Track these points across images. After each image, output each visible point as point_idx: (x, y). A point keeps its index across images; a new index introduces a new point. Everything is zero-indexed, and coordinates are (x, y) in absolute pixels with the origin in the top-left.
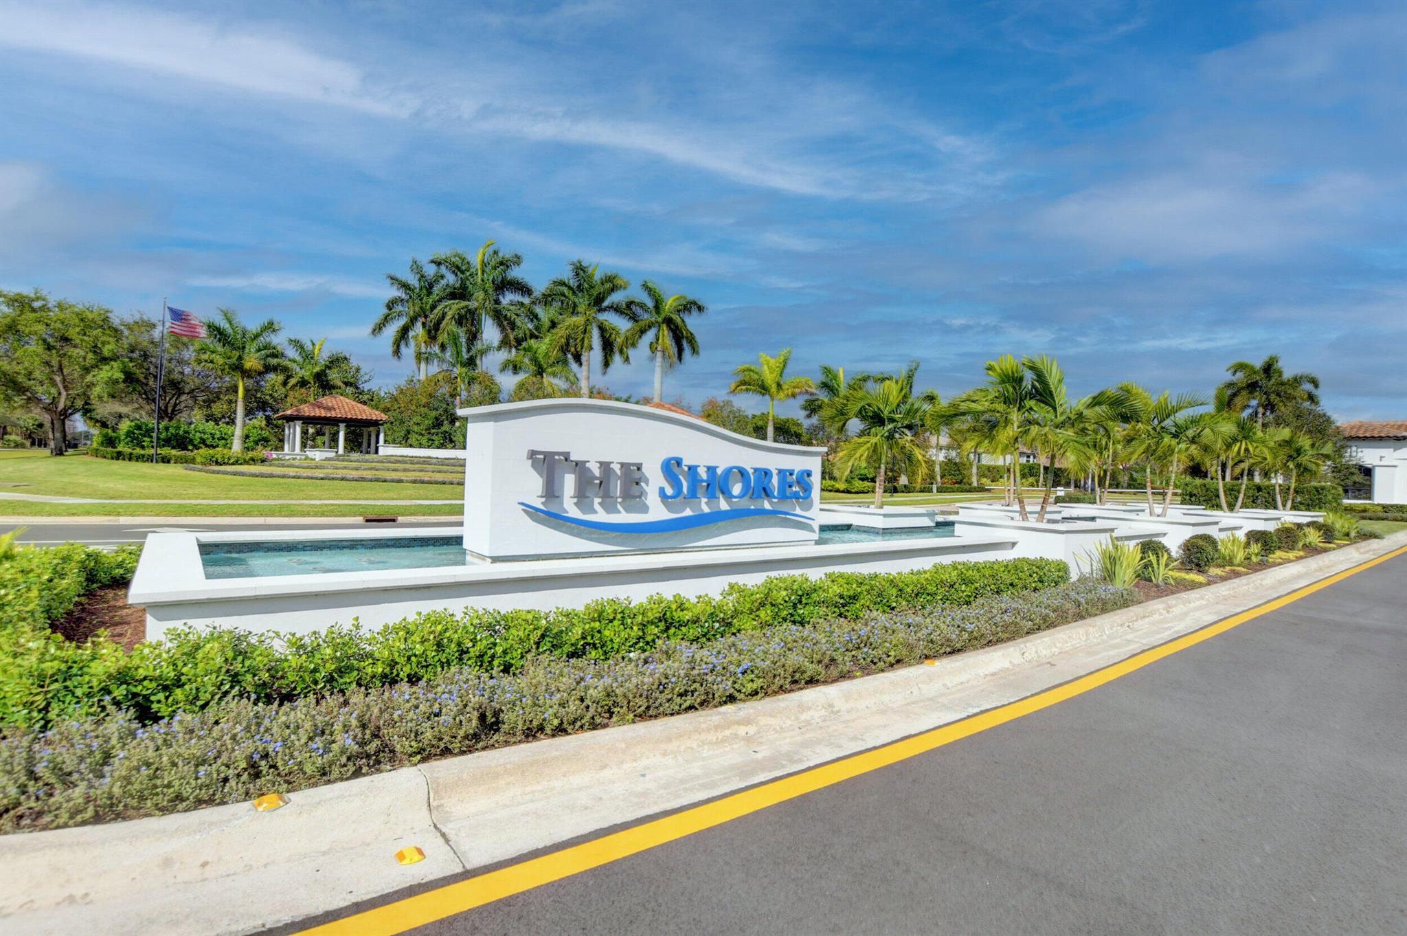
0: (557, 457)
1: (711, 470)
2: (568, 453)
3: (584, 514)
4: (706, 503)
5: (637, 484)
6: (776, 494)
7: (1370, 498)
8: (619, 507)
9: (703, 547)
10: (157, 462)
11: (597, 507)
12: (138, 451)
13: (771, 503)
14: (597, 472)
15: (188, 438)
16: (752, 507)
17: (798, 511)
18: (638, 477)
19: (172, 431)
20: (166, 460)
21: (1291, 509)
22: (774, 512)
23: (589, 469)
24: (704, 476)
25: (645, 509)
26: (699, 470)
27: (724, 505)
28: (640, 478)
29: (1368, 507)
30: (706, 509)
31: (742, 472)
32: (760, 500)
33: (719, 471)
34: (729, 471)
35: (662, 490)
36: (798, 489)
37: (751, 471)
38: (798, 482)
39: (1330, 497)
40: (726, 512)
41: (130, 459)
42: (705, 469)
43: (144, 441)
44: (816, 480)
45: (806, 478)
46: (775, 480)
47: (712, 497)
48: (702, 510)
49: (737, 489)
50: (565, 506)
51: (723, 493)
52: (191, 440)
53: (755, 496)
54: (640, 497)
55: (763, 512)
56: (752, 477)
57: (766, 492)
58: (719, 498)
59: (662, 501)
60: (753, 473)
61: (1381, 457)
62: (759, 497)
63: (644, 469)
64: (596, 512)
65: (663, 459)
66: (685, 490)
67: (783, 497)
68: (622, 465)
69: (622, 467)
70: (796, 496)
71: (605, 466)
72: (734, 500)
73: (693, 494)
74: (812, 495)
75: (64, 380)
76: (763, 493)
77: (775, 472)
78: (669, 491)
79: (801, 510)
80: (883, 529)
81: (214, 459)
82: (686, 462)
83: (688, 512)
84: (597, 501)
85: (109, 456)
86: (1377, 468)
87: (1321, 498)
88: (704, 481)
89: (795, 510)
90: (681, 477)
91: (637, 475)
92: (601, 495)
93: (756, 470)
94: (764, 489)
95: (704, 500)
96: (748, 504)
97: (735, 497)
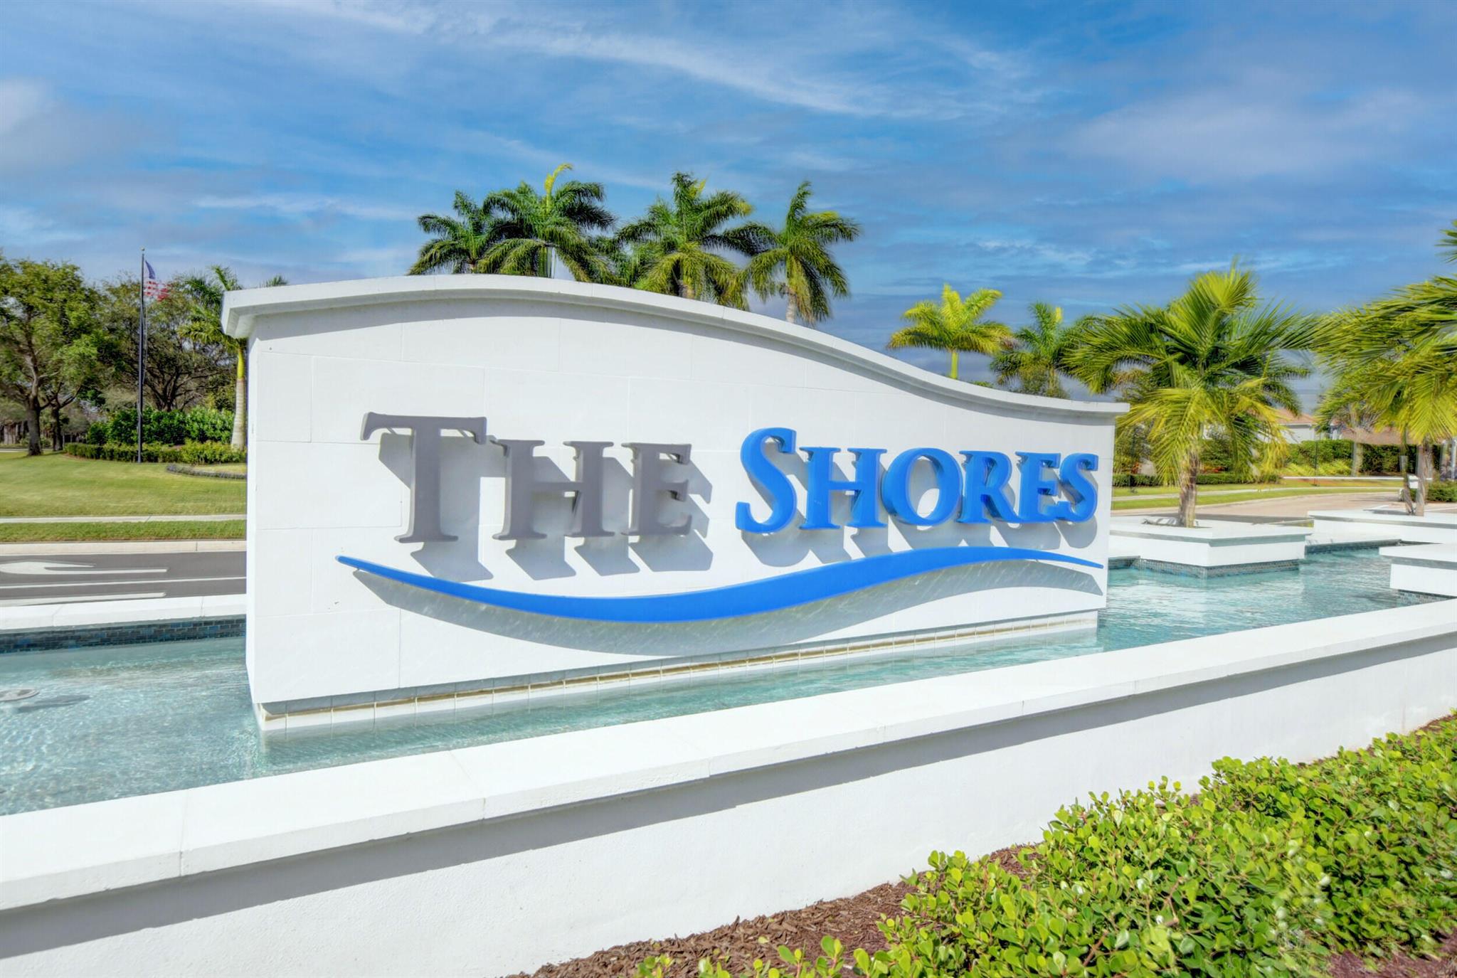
0: (445, 433)
1: (867, 458)
2: (482, 422)
3: (536, 576)
4: (854, 537)
5: (675, 495)
6: (1016, 509)
8: (632, 555)
9: (847, 640)
10: (142, 461)
11: (572, 557)
12: (125, 447)
13: (1005, 533)
14: (569, 467)
15: (184, 429)
16: (964, 544)
17: (1064, 548)
18: (680, 480)
19: (165, 421)
20: (151, 458)
22: (1013, 555)
23: (546, 461)
24: (850, 474)
25: (702, 559)
26: (837, 458)
27: (896, 541)
28: (686, 483)
30: (855, 553)
31: (938, 462)
32: (980, 526)
33: (886, 462)
34: (907, 462)
35: (743, 513)
36: (1064, 499)
37: (961, 460)
38: (1064, 483)
40: (902, 557)
41: (112, 458)
42: (853, 457)
43: (133, 435)
44: (1103, 478)
45: (1084, 474)
46: (1015, 481)
47: (866, 522)
48: (846, 555)
49: (927, 502)
50: (483, 559)
51: (892, 512)
52: (188, 432)
53: (965, 518)
54: (685, 530)
55: (991, 555)
56: (964, 473)
57: (992, 507)
58: (884, 526)
59: (744, 538)
60: (964, 465)
62: (977, 519)
63: (695, 457)
64: (569, 572)
65: (746, 435)
66: (802, 505)
67: (1032, 517)
68: (638, 449)
69: (636, 456)
70: (1061, 515)
71: (590, 453)
72: (920, 528)
73: (820, 520)
74: (1095, 514)
75: (34, 360)
76: (984, 509)
77: (1015, 460)
78: (762, 512)
79: (1071, 545)
80: (1208, 568)
81: (202, 456)
82: (804, 441)
83: (811, 562)
84: (571, 543)
85: (88, 454)
88: (848, 486)
89: (1057, 547)
90: (793, 479)
91: (677, 476)
92: (577, 529)
93: (969, 455)
94: (987, 500)
95: (850, 531)
96: (951, 536)
97: (923, 522)
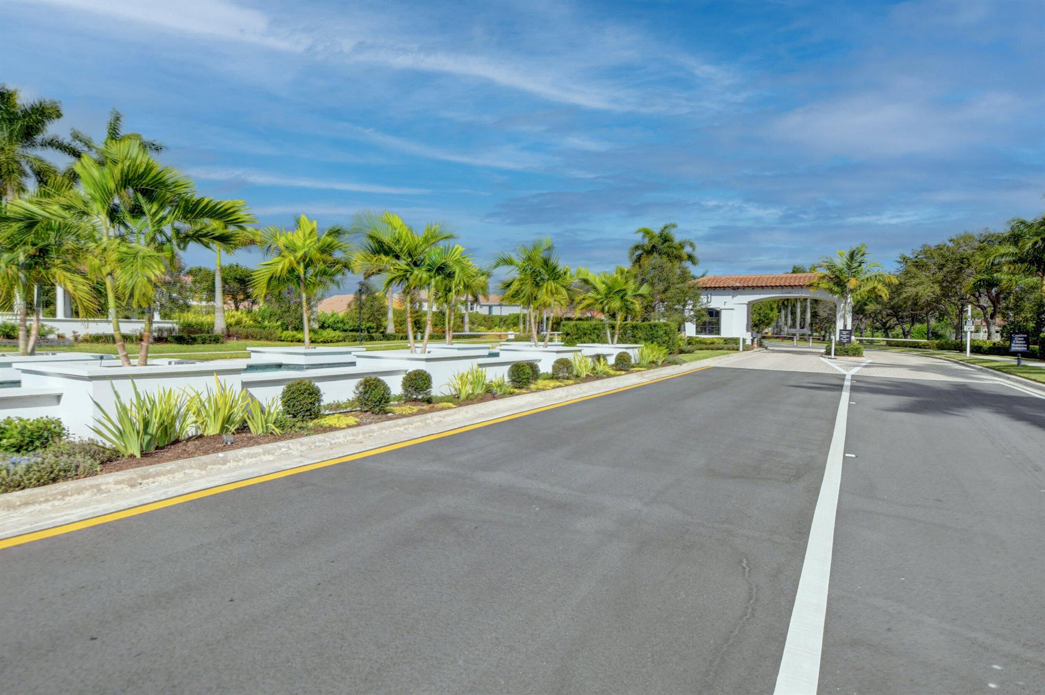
7: (719, 334)
21: (618, 342)
29: (715, 340)
39: (661, 333)
61: (725, 303)
86: (723, 312)
87: (653, 334)
